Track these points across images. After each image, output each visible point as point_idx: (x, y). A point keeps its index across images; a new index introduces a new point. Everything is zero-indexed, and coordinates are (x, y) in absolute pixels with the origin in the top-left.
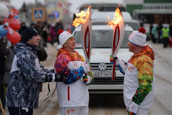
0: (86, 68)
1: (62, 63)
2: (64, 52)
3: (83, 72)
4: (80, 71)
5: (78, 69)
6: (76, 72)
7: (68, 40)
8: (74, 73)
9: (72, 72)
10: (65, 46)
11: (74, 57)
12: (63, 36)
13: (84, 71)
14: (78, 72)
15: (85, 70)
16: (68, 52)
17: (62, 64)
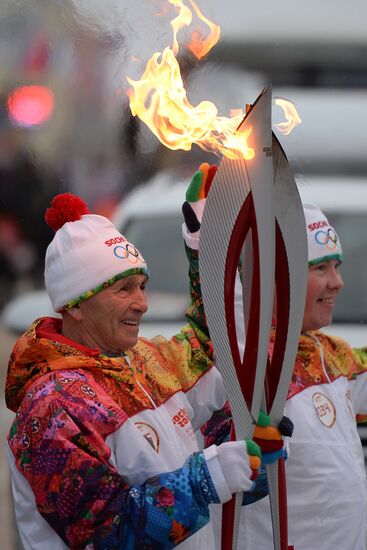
0: (226, 469)
1: (74, 439)
2: (72, 360)
3: (205, 496)
4: (190, 483)
5: (178, 473)
6: (162, 493)
7: (106, 286)
8: (149, 500)
9: (134, 493)
10: (76, 314)
11: (131, 387)
12: (78, 251)
13: (210, 485)
14: (178, 496)
15: (219, 480)
16: (97, 357)
17: (69, 445)
